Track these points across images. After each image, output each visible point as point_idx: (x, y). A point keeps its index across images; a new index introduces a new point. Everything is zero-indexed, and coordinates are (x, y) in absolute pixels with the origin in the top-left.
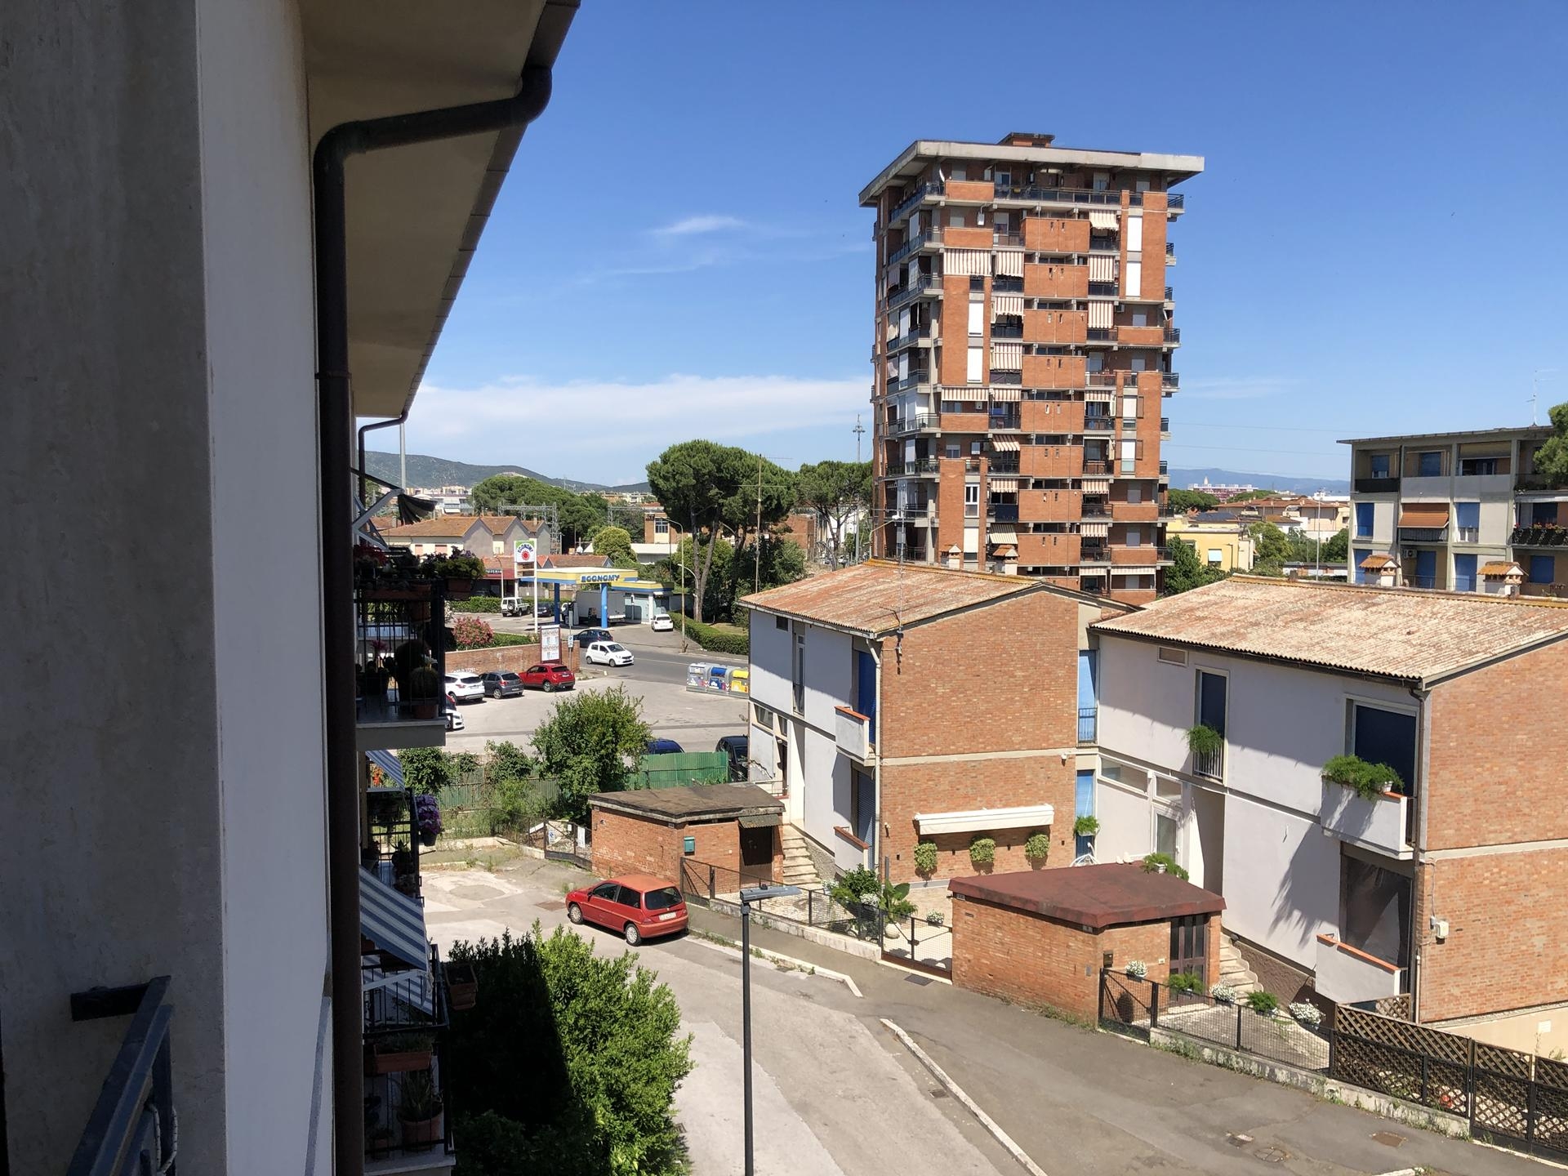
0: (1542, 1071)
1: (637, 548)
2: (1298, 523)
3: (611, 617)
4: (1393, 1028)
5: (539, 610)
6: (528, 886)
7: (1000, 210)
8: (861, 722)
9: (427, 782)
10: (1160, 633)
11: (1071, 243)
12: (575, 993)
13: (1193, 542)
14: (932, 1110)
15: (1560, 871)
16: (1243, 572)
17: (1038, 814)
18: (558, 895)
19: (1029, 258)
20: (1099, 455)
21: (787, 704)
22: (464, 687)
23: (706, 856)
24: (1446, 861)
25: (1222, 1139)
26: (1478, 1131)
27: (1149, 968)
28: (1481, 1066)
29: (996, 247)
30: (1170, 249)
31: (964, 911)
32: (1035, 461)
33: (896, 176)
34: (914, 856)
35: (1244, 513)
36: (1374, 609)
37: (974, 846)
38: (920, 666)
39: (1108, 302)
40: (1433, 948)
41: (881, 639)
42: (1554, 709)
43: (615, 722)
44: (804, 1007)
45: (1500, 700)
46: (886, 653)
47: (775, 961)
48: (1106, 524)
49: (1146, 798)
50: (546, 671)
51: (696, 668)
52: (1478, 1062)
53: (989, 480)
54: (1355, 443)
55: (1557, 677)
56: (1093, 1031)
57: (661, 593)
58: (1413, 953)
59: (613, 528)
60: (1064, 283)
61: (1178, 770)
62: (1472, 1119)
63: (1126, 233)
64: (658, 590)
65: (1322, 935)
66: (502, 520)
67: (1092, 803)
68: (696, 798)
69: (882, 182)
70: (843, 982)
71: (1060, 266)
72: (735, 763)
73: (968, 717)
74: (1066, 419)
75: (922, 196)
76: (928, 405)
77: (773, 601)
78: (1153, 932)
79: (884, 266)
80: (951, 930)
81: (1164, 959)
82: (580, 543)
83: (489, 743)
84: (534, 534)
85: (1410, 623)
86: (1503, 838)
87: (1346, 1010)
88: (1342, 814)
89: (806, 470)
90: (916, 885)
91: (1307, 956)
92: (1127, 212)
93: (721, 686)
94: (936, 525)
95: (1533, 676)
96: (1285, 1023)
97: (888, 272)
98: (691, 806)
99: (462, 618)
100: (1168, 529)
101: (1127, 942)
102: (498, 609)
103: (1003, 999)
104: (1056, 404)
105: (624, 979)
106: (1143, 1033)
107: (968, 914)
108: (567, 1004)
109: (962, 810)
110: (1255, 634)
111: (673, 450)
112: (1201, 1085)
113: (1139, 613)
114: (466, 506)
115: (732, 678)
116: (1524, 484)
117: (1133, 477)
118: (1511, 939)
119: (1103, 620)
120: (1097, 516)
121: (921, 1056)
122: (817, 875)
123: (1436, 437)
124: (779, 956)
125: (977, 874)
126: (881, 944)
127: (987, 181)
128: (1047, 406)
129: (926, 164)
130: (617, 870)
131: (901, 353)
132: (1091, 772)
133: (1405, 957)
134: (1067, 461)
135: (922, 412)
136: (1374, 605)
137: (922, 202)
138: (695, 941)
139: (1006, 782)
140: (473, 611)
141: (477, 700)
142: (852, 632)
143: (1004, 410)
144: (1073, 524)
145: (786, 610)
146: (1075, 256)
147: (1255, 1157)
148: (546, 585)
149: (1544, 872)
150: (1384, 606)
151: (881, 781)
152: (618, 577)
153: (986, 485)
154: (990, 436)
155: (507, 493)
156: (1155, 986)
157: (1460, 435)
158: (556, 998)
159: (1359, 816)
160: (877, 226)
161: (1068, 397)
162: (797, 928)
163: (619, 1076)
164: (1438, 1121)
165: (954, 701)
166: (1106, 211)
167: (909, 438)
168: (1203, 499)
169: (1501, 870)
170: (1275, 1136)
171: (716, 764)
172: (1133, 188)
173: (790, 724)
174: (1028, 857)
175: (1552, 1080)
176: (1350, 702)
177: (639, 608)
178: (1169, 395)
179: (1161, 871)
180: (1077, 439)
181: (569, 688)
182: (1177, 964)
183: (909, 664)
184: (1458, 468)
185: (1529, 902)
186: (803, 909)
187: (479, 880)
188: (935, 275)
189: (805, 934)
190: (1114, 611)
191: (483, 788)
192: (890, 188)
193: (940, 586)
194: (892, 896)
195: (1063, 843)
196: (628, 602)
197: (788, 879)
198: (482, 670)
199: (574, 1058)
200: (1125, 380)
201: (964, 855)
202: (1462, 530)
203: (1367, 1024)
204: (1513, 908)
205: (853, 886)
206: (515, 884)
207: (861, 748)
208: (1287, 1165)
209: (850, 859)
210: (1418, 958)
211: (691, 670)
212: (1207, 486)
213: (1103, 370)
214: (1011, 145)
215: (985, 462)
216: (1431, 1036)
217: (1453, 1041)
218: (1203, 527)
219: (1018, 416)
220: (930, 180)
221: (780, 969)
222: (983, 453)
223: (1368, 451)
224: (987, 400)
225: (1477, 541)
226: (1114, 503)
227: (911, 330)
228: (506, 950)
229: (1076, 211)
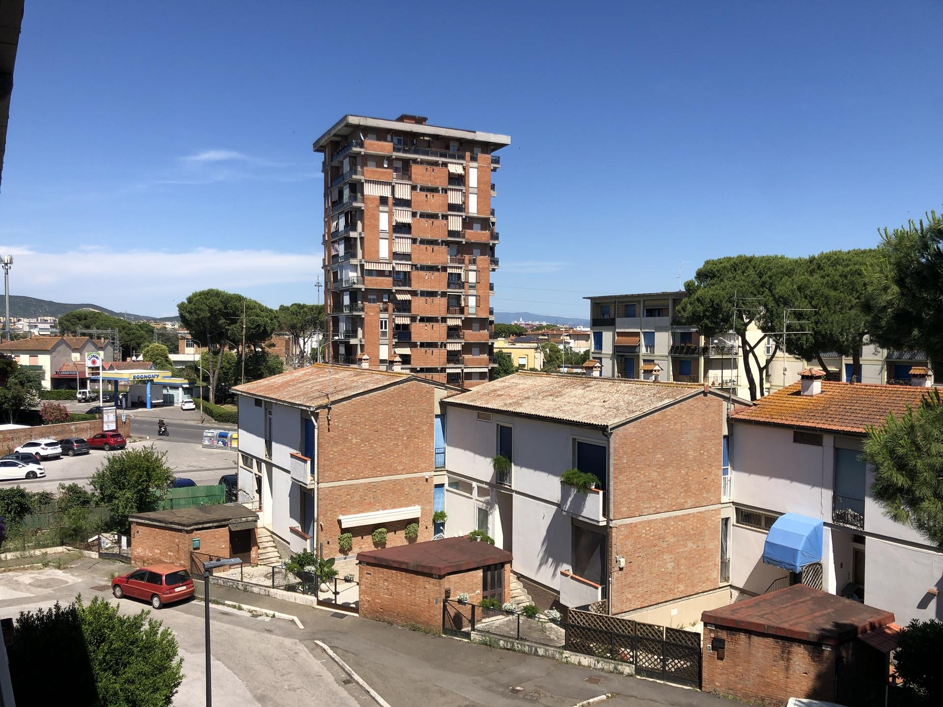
0: (669, 635)
1: (173, 357)
2: (569, 343)
3: (153, 402)
4: (596, 619)
5: (103, 398)
6: (86, 576)
7: (397, 159)
8: (305, 462)
9: (15, 513)
10: (478, 404)
11: (438, 181)
12: (104, 639)
13: (511, 353)
14: (343, 692)
15: (679, 527)
16: (536, 370)
17: (412, 512)
18: (108, 581)
19: (414, 188)
20: (455, 304)
21: (261, 452)
22: (46, 449)
23: (207, 550)
24: (623, 525)
25: (507, 691)
26: (639, 670)
27: (470, 597)
28: (640, 635)
29: (395, 181)
30: (493, 187)
31: (365, 572)
32: (420, 306)
33: (335, 135)
34: (338, 541)
35: (541, 337)
36: (588, 389)
37: (374, 533)
38: (342, 427)
39: (459, 216)
40: (618, 573)
41: (318, 411)
42: (675, 440)
43: (148, 468)
44: (267, 638)
45: (647, 437)
46: (321, 420)
47: (250, 612)
48: (461, 343)
49: (472, 498)
50: (106, 437)
51: (208, 433)
52: (638, 633)
53: (394, 317)
54: (592, 299)
55: (675, 424)
56: (440, 636)
57: (187, 386)
58: (608, 577)
59: (157, 344)
60: (434, 204)
61: (488, 481)
62: (636, 665)
63: (469, 176)
64: (185, 384)
65: (563, 571)
66: (78, 339)
67: (443, 503)
68: (201, 514)
69: (326, 138)
70: (293, 621)
71: (432, 194)
72: (230, 492)
73: (371, 456)
74: (437, 282)
75: (351, 148)
76: (356, 271)
77: (254, 389)
78: (473, 576)
79: (328, 188)
80: (358, 584)
81: (479, 591)
82: (134, 354)
83: (60, 484)
84: (101, 349)
85: (605, 396)
86: (651, 511)
87: (573, 611)
88: (571, 502)
89: (283, 309)
90: (340, 559)
91: (556, 583)
92: (469, 165)
93: (225, 444)
94: (363, 343)
95: (664, 423)
96: (545, 622)
97: (331, 192)
98: (197, 519)
99: (46, 404)
100: (495, 346)
101: (458, 582)
102: (75, 398)
103: (389, 623)
104: (431, 273)
105: (140, 628)
106: (467, 635)
107: (367, 573)
108: (98, 647)
109: (368, 512)
110: (527, 403)
111: (195, 295)
112: (498, 661)
113: (468, 393)
114: (54, 330)
115: (232, 439)
116: (676, 322)
117: (475, 316)
118: (656, 565)
119: (448, 397)
120: (455, 339)
121: (337, 660)
122: (280, 558)
123: (632, 296)
124: (252, 608)
125: (376, 549)
126: (317, 596)
127: (389, 142)
128: (426, 275)
129: (352, 129)
130: (148, 562)
131: (340, 240)
132: (442, 485)
133: (603, 580)
134: (439, 306)
135: (353, 275)
136: (589, 386)
137: (351, 151)
138: (198, 603)
139: (394, 493)
140: (57, 399)
141: (56, 457)
142: (300, 407)
143: (402, 277)
144: (442, 343)
145: (261, 394)
146: (440, 189)
147: (524, 699)
148: (109, 381)
149: (672, 528)
150: (594, 387)
151: (318, 497)
152: (158, 376)
153: (392, 320)
154: (394, 291)
155: (83, 322)
156: (473, 607)
157: (644, 295)
158: (91, 643)
159: (579, 503)
160: (324, 163)
161: (438, 270)
162: (265, 590)
163: (134, 691)
164: (619, 667)
165: (363, 447)
166: (458, 164)
167: (346, 290)
168: (518, 329)
169: (651, 528)
170: (536, 686)
171: (217, 492)
172: (472, 152)
173: (263, 465)
174: (406, 537)
175: (674, 639)
176: (574, 439)
177: (172, 396)
178: (494, 270)
179: (479, 540)
180: (444, 294)
181: (122, 448)
182: (487, 593)
183: (335, 425)
184: (644, 313)
185: (664, 545)
186: (270, 579)
187: (51, 575)
188: (359, 195)
189: (270, 594)
190: (454, 392)
191: (57, 514)
192: (332, 142)
193: (356, 378)
194: (324, 566)
195: (427, 528)
196: (165, 392)
197: (262, 561)
198: (60, 438)
199: (102, 680)
200: (470, 261)
201: (368, 539)
202: (647, 346)
203: (584, 618)
204: (657, 548)
205: (300, 562)
206: (77, 576)
207: (305, 477)
208: (540, 701)
209: (298, 546)
210: (610, 579)
211: (205, 434)
212: (522, 322)
213: (457, 255)
214: (403, 122)
215: (391, 306)
216: (615, 621)
217: (626, 623)
218: (518, 345)
219: (410, 280)
220: (355, 139)
221: (253, 616)
222: (390, 301)
223: (599, 303)
224: (391, 270)
225: (654, 353)
226: (465, 331)
227: (346, 227)
228: (57, 615)
229: (440, 162)
